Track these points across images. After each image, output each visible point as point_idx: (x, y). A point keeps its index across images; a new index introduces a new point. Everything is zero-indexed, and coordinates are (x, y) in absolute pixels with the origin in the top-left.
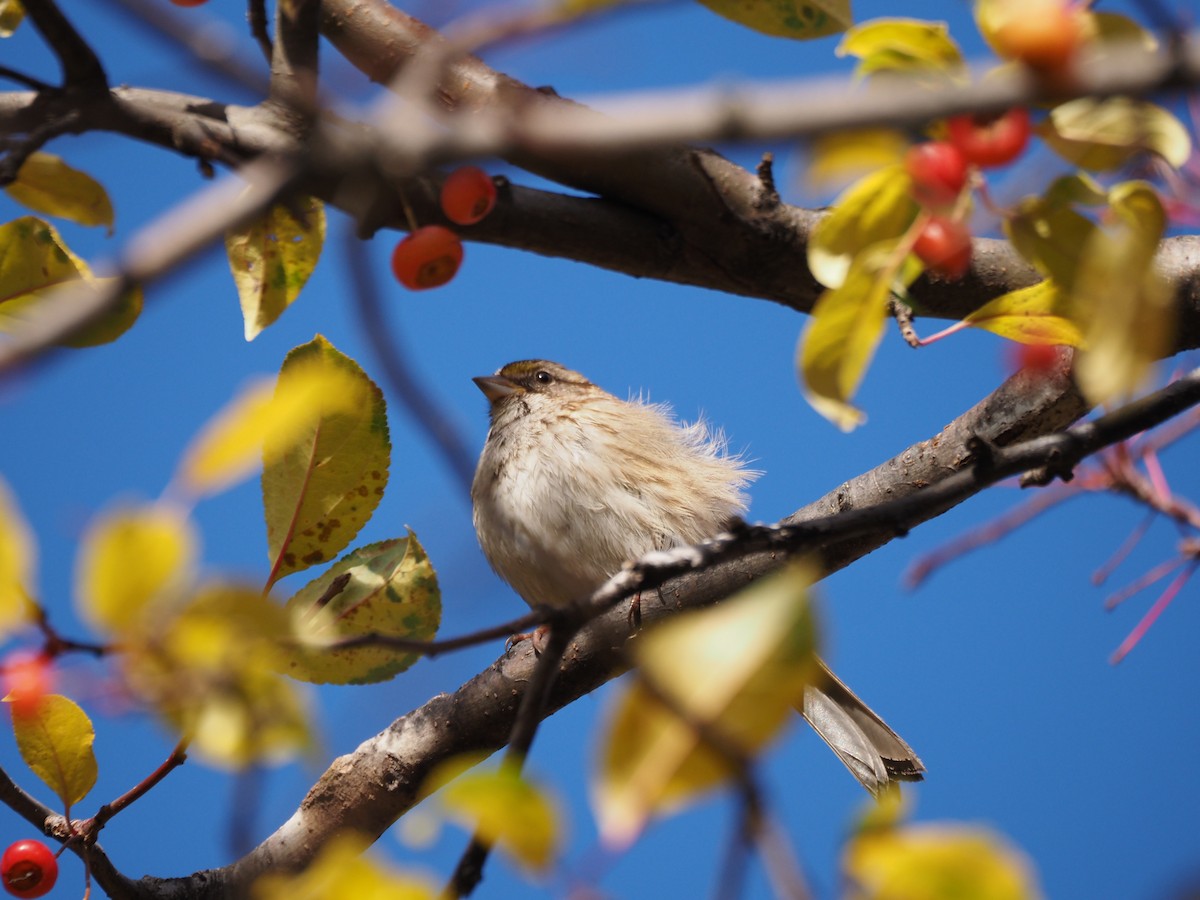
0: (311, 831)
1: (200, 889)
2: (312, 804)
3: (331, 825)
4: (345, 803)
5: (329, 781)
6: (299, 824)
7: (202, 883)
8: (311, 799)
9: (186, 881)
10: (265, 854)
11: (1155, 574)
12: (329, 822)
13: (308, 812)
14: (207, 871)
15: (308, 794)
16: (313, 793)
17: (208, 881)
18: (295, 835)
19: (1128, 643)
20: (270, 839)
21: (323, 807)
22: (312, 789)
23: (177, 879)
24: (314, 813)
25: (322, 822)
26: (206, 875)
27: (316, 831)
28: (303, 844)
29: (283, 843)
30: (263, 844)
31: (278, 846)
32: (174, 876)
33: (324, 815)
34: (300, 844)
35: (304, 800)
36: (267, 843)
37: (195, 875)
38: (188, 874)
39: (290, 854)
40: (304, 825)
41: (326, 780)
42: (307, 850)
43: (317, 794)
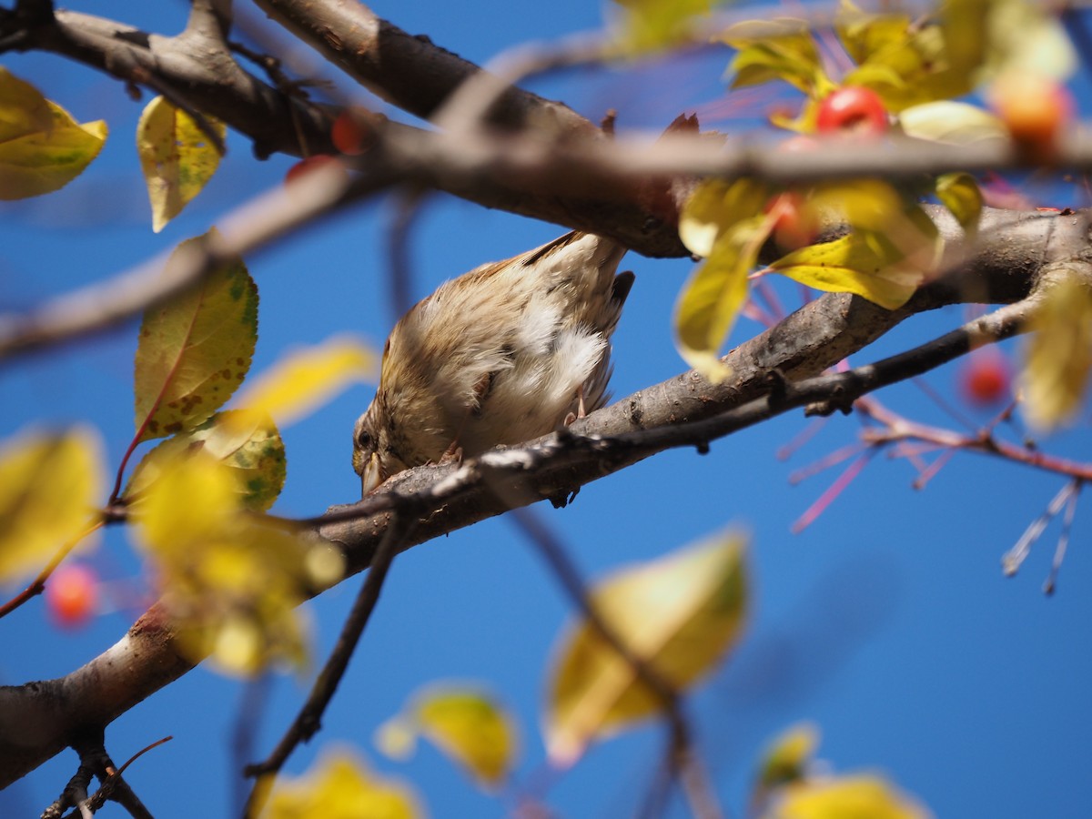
0: (136, 656)
1: (32, 697)
2: (140, 632)
3: (155, 652)
4: (169, 634)
5: (157, 613)
6: (126, 649)
7: (35, 693)
8: (138, 628)
9: (21, 689)
10: (93, 672)
11: (837, 457)
12: (153, 649)
13: (135, 639)
14: (39, 682)
15: (136, 623)
16: (141, 622)
17: (40, 691)
18: (122, 658)
19: (809, 516)
20: (99, 658)
21: (149, 636)
22: (140, 619)
23: (12, 688)
24: (141, 640)
25: (148, 649)
26: (38, 686)
27: (141, 656)
28: (128, 667)
29: (110, 664)
30: (91, 663)
31: (106, 666)
32: (9, 684)
33: (149, 643)
34: (125, 666)
35: (132, 628)
36: (95, 663)
37: (28, 684)
38: (21, 683)
39: (116, 674)
40: (130, 650)
41: (153, 612)
42: (132, 672)
43: (145, 623)
